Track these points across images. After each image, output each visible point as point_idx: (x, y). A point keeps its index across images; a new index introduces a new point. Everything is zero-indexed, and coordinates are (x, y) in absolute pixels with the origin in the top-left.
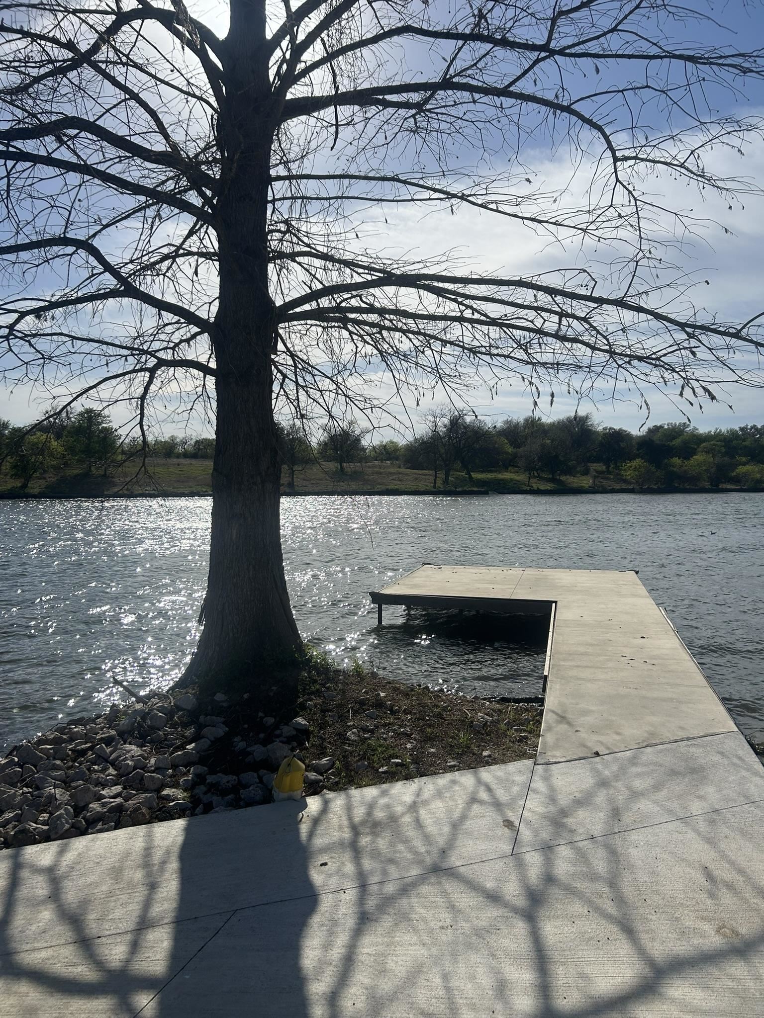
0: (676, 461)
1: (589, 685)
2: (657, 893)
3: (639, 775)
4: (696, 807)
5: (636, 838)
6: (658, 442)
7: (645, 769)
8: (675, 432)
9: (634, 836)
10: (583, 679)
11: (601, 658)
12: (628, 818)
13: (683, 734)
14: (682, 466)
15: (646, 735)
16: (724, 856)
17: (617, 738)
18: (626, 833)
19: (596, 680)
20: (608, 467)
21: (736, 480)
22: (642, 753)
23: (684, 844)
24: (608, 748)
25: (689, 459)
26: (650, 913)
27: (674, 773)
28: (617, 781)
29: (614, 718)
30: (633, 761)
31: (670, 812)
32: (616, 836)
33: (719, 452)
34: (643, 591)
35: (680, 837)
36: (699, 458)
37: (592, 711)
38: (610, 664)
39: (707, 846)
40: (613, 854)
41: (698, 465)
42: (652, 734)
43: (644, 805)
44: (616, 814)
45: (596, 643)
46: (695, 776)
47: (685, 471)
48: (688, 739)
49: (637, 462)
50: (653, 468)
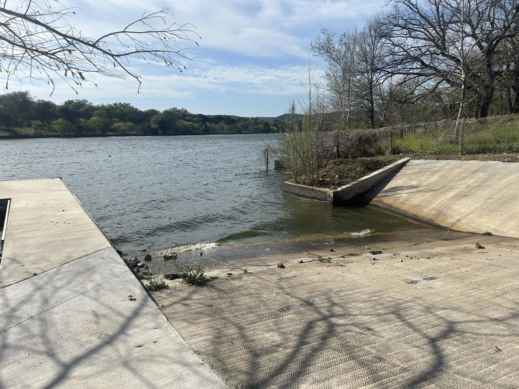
0: (82, 120)
1: (31, 240)
2: (68, 332)
3: (60, 279)
4: (89, 286)
5: (57, 309)
6: (71, 109)
7: (63, 275)
8: (80, 105)
9: (56, 309)
10: (27, 238)
11: (39, 225)
12: (52, 302)
13: (84, 254)
14: (86, 123)
15: (64, 258)
16: (102, 304)
17: (48, 263)
18: (52, 309)
19: (35, 237)
20: (43, 123)
21: (113, 130)
22: (62, 268)
23: (83, 305)
24: (42, 270)
25: (89, 119)
26: (64, 343)
27: (79, 273)
28: (47, 285)
29: (46, 254)
30: (56, 273)
31: (76, 292)
32: (46, 312)
33: (104, 115)
34: (64, 187)
35: (81, 302)
36: (94, 118)
37: (33, 253)
38: (44, 227)
39: (94, 302)
40: (44, 322)
41: (94, 122)
42: (69, 257)
43: (62, 293)
44: (46, 301)
45: (35, 218)
46: (89, 272)
47: (87, 126)
48: (87, 255)
49: (60, 120)
50: (70, 124)
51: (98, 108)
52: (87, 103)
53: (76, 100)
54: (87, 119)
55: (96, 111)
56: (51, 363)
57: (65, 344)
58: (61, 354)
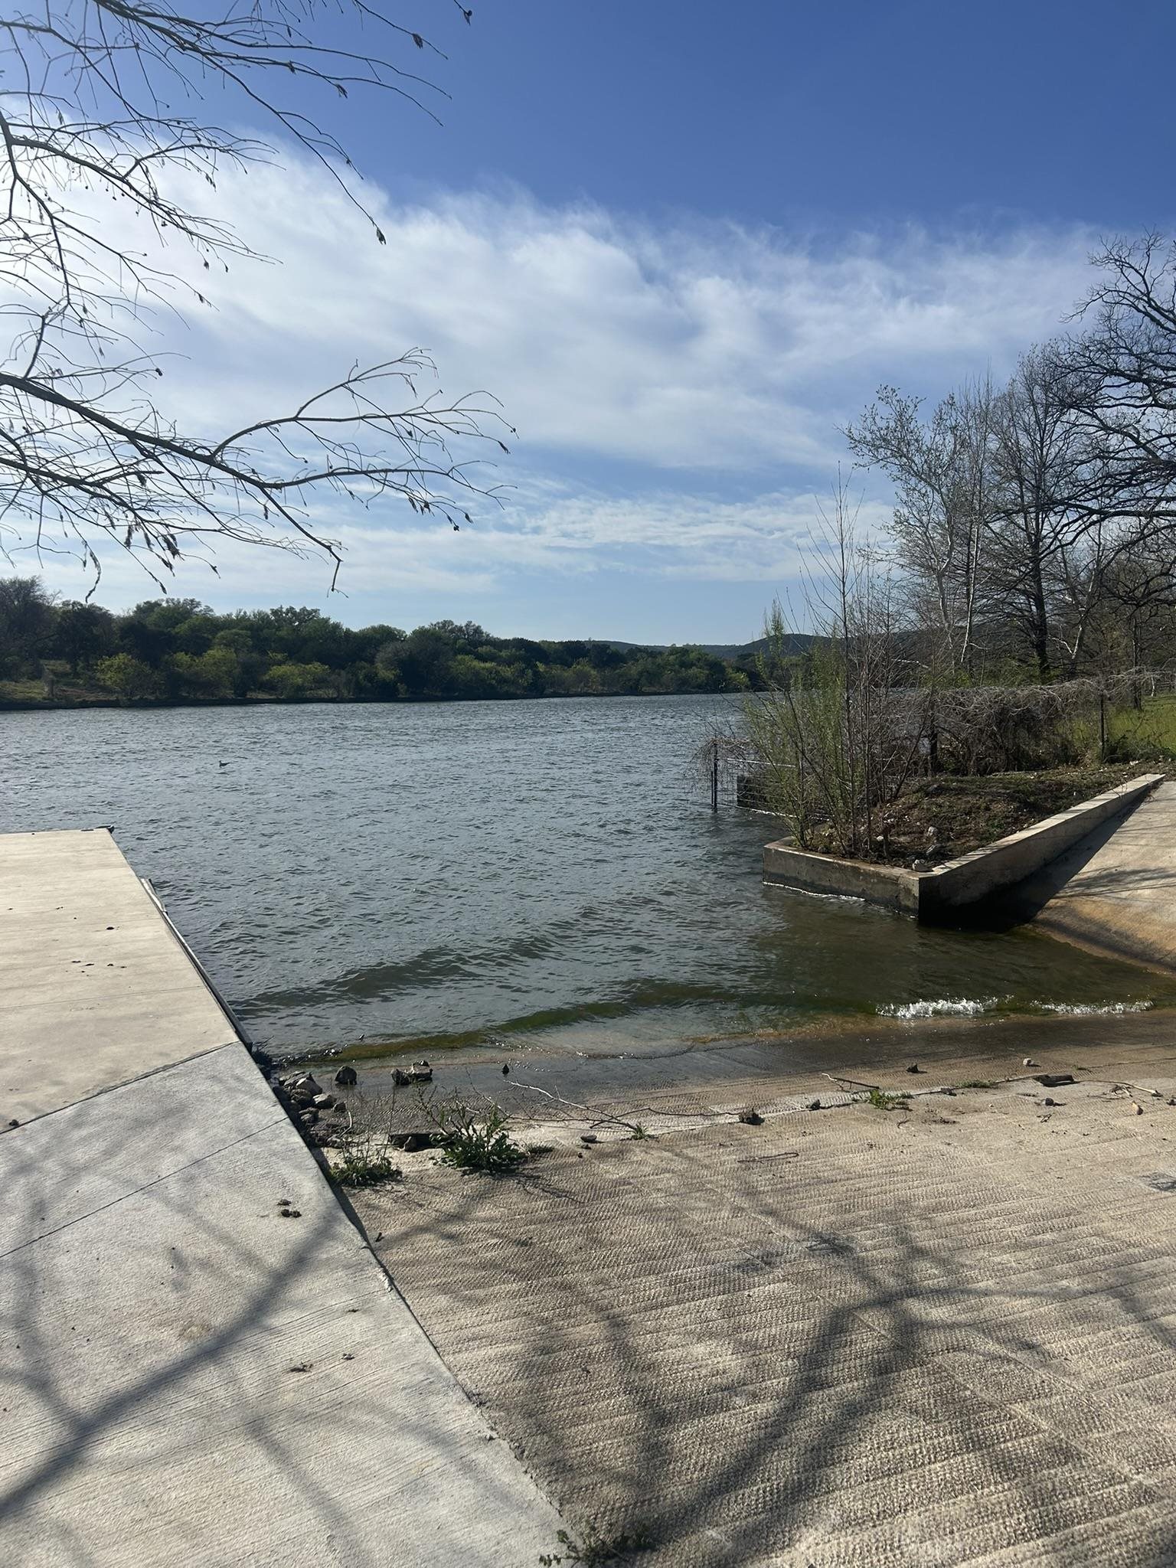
0: (182, 657)
1: (12, 1017)
2: (94, 1311)
3: (84, 1140)
4: (168, 1165)
5: (68, 1238)
6: (153, 628)
7: (93, 1129)
8: (180, 613)
9: (66, 1237)
11: (38, 971)
12: (57, 1213)
13: (160, 1063)
14: (191, 665)
15: (101, 1076)
16: (201, 1223)
17: (53, 1090)
18: (53, 1235)
19: (25, 1008)
20: (75, 666)
21: (270, 686)
22: (92, 1105)
23: (143, 1224)
24: (36, 1111)
25: (200, 655)
26: (80, 1346)
27: (140, 1124)
28: (46, 1158)
29: (49, 1062)
30: (77, 1122)
31: (128, 1182)
32: (35, 1245)
33: (245, 645)
34: (117, 856)
35: (139, 1216)
36: (215, 653)
37: (14, 1058)
38: (52, 978)
39: (178, 1217)
40: (27, 1275)
41: (214, 664)
42: (114, 1073)
43: (88, 1184)
44: (39, 1210)
45: (30, 948)
46: (171, 1121)
47: (195, 673)
48: (166, 1068)
49: (121, 658)
50: (147, 670)
51: (227, 623)
52: (197, 610)
53: (167, 602)
54: (195, 654)
55: (222, 633)
56: (35, 1410)
57: (81, 1350)
58: (69, 1382)
